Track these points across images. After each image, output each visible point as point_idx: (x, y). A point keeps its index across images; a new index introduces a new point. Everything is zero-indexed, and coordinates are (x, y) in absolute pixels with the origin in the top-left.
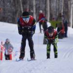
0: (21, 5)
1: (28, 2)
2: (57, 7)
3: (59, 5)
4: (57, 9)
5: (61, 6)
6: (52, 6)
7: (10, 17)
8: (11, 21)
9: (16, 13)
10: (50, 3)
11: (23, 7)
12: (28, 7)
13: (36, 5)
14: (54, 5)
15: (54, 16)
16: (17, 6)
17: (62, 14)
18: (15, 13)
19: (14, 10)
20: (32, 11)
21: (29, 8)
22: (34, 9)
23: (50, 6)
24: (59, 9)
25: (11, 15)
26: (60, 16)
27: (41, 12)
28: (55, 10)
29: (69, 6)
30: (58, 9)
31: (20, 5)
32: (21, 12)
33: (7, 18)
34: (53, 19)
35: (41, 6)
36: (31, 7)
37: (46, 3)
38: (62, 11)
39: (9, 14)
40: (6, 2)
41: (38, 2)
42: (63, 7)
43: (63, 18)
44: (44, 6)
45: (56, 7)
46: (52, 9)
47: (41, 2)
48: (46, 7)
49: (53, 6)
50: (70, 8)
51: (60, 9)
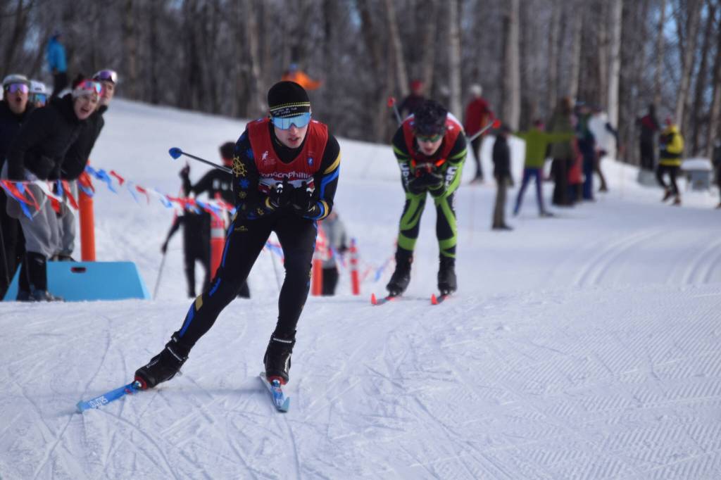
0: (401, 65)
1: (430, 52)
2: (553, 72)
3: (558, 65)
4: (549, 82)
5: (571, 67)
6: (530, 67)
7: (351, 117)
8: (355, 132)
9: (377, 96)
10: (523, 54)
11: (408, 71)
12: (428, 72)
13: (463, 64)
14: (539, 62)
15: (538, 113)
16: (381, 67)
17: (573, 102)
18: (372, 98)
19: (371, 86)
20: (444, 90)
21: (434, 78)
22: (455, 80)
23: (523, 68)
24: (558, 80)
25: (358, 105)
26: (563, 108)
27: (477, 90)
28: (542, 86)
29: (603, 68)
30: (555, 83)
31: (395, 65)
32: (397, 91)
33: (340, 118)
34: (537, 123)
35: (482, 68)
36: (442, 71)
37: (503, 57)
38: (574, 89)
39: (349, 101)
40: (335, 54)
41: (472, 53)
42: (576, 72)
43: (574, 120)
44: (495, 68)
45: (547, 71)
46: (530, 77)
47: (485, 53)
48: (504, 72)
49: (535, 70)
50: (608, 75)
51: (564, 82)
